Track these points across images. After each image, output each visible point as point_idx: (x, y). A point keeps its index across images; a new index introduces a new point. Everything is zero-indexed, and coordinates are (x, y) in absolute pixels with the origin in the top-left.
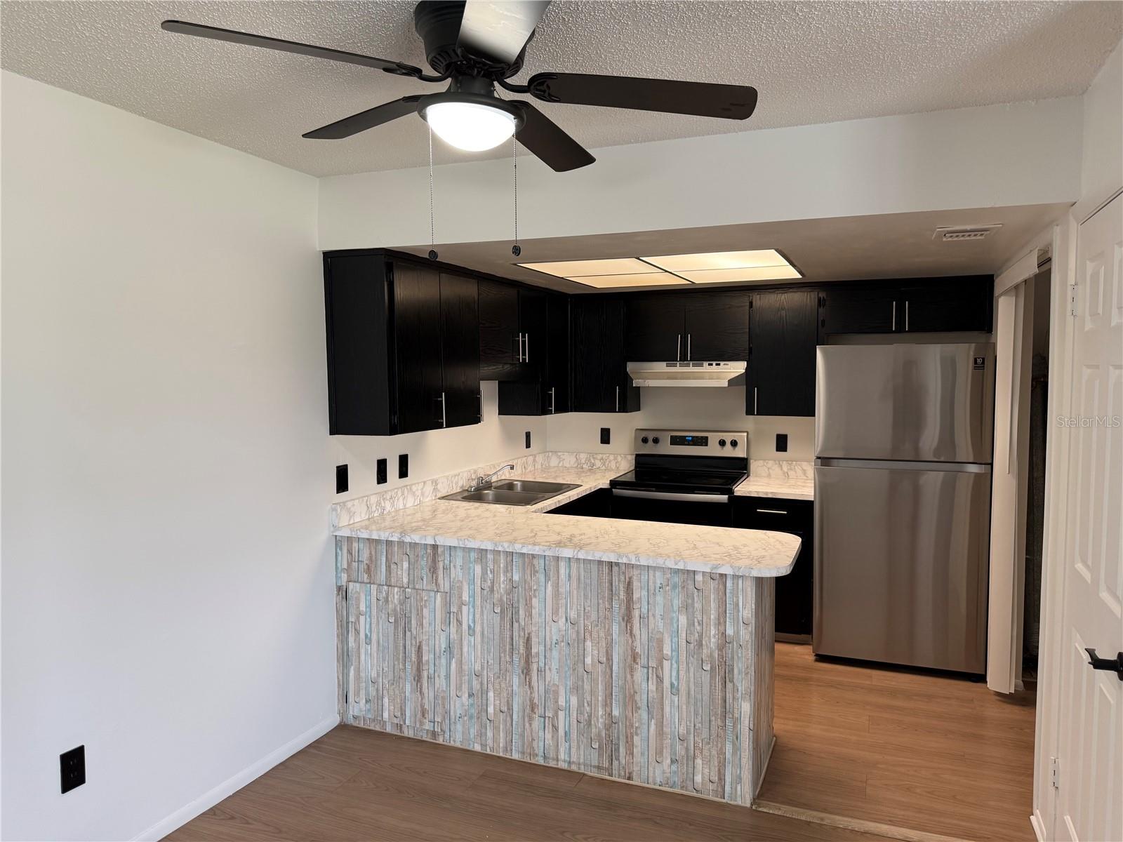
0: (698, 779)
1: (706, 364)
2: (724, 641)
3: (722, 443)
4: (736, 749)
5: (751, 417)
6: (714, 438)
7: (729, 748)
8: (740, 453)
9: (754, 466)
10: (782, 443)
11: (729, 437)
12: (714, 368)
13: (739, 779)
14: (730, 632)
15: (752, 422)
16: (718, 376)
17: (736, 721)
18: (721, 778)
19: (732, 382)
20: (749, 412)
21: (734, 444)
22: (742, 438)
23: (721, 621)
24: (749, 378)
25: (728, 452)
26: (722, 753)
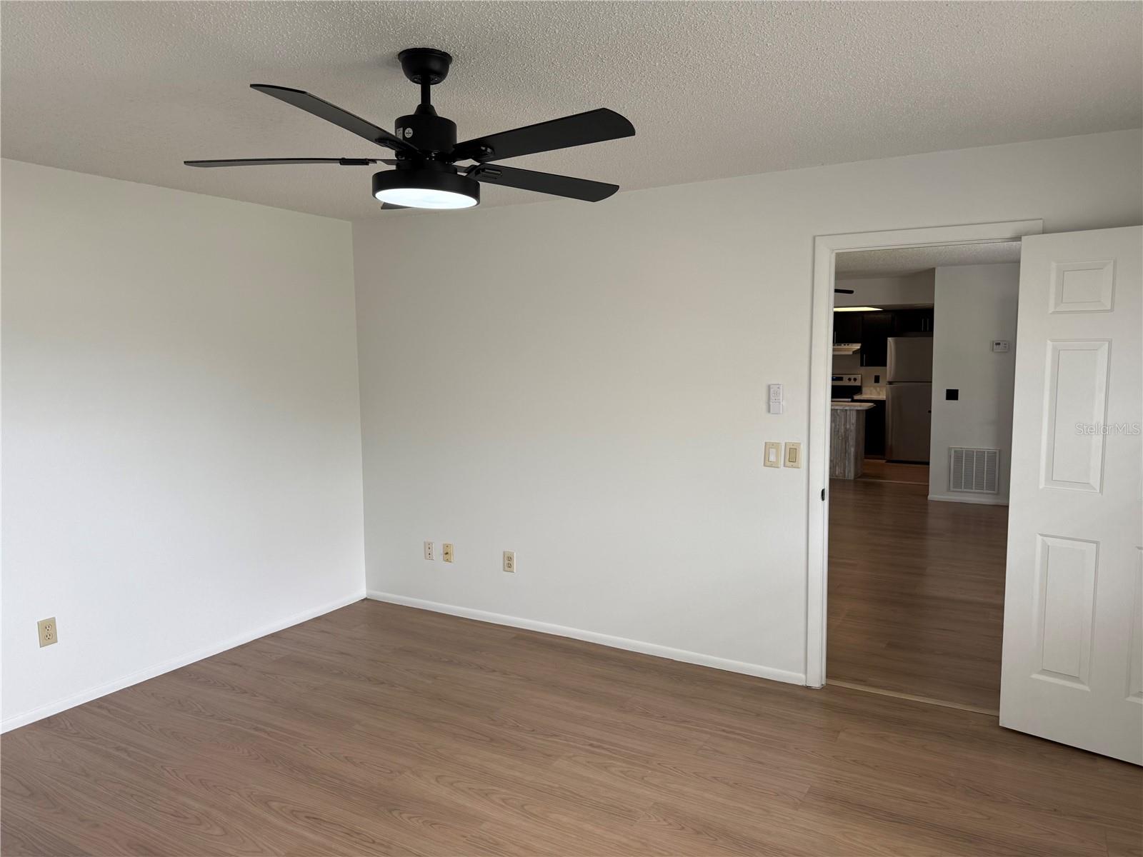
0: (837, 473)
1: (843, 345)
2: (846, 430)
3: (850, 379)
4: (849, 463)
5: (864, 367)
6: (846, 378)
7: (847, 462)
8: (858, 383)
9: (864, 390)
10: (877, 380)
11: (852, 377)
12: (846, 347)
13: (849, 471)
14: (848, 427)
15: (864, 370)
16: (848, 350)
17: (849, 454)
18: (844, 471)
19: (855, 352)
20: (862, 365)
21: (855, 380)
22: (859, 377)
23: (845, 424)
24: (861, 351)
25: (852, 383)
26: (845, 465)
